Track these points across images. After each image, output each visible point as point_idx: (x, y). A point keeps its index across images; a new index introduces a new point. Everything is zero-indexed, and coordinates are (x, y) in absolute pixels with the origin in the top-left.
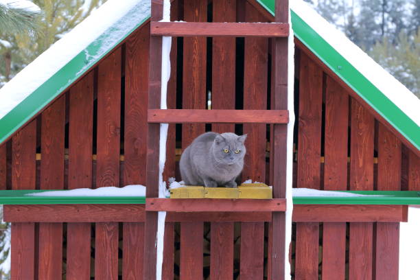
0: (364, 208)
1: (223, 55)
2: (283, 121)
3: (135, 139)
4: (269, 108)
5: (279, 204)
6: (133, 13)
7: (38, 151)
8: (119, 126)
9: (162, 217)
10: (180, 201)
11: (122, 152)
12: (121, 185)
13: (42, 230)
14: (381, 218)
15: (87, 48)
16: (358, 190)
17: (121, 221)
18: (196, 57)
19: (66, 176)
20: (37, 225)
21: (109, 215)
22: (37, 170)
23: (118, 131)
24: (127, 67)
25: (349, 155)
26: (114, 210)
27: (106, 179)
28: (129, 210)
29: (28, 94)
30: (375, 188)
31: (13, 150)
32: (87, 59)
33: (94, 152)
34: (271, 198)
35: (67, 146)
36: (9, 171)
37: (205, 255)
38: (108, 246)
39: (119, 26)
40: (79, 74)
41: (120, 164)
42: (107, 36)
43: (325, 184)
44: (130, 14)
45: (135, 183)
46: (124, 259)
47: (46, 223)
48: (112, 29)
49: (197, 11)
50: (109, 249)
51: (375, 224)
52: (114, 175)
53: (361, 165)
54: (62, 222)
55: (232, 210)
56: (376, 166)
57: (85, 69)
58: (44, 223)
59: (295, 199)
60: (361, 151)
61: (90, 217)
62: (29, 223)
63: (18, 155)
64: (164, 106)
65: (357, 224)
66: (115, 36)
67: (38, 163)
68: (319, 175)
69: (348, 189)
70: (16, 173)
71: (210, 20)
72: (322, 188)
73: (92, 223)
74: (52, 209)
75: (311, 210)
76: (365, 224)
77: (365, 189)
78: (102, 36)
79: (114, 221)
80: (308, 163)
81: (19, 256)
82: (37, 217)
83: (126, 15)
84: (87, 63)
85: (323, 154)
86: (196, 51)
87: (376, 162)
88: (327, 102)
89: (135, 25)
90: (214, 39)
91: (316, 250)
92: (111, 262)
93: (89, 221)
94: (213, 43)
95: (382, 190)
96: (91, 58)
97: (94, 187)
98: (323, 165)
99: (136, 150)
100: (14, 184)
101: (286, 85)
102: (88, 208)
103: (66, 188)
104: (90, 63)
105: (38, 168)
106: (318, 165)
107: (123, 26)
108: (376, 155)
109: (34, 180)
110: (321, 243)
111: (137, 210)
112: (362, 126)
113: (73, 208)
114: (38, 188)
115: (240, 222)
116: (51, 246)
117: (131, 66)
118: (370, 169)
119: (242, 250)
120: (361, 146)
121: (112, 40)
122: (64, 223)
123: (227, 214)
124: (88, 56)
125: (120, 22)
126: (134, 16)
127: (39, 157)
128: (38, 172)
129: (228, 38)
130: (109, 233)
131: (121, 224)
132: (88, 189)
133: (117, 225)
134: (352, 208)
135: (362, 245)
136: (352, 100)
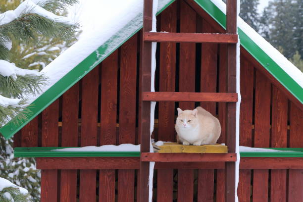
0: (281, 160)
1: (187, 55)
2: (234, 101)
3: (127, 112)
4: (217, 91)
5: (231, 157)
6: (129, 25)
7: (60, 120)
8: (116, 103)
9: (152, 166)
10: (165, 155)
11: (118, 121)
12: (117, 144)
13: (63, 175)
14: (292, 167)
15: (98, 50)
16: (277, 147)
17: (117, 168)
18: (168, 56)
19: (79, 138)
20: (59, 172)
21: (110, 165)
22: (59, 133)
23: (116, 106)
24: (121, 63)
25: (271, 124)
26: (113, 161)
27: (107, 140)
28: (123, 161)
29: (57, 81)
30: (288, 146)
31: (43, 119)
32: (98, 57)
33: (99, 121)
34: (227, 152)
35: (80, 116)
36: (40, 134)
37: (174, 192)
38: (108, 186)
39: (120, 34)
40: (92, 67)
41: (117, 129)
42: (111, 41)
43: (255, 143)
44: (128, 26)
45: (127, 143)
46: (119, 195)
47: (66, 170)
48: (115, 37)
49: (170, 25)
50: (109, 187)
51: (288, 170)
52: (112, 137)
53: (279, 130)
54: (77, 169)
55: (200, 161)
56: (288, 131)
57: (96, 63)
58: (64, 170)
59: (241, 154)
60: (279, 121)
61: (96, 165)
62: (54, 170)
63: (46, 123)
64: (153, 90)
65: (276, 170)
66: (117, 41)
67: (60, 128)
68: (251, 137)
69: (270, 147)
70: (45, 135)
71: (178, 31)
72: (253, 146)
73: (97, 170)
74: (70, 160)
75: (246, 161)
76: (281, 170)
77: (281, 147)
78: (108, 41)
79: (112, 168)
80: (244, 129)
81: (47, 192)
82: (59, 166)
83: (124, 27)
84: (97, 59)
85: (253, 123)
86: (169, 52)
87: (289, 129)
88: (256, 88)
89: (131, 34)
90: (181, 44)
91: (249, 188)
92: (110, 197)
93: (96, 168)
94: (181, 47)
95: (293, 147)
96: (100, 56)
97: (99, 145)
98: (253, 131)
99: (128, 119)
100: (44, 143)
101: (235, 76)
102: (95, 160)
103: (79, 146)
104: (100, 60)
105: (60, 132)
106: (250, 131)
107: (123, 34)
108: (289, 124)
109: (57, 139)
110: (252, 184)
111: (128, 161)
112: (280, 104)
113: (85, 160)
114: (60, 146)
115: (198, 169)
116: (69, 186)
117: (124, 62)
118: (285, 134)
119: (199, 188)
120: (279, 118)
121: (115, 44)
122: (78, 170)
123: (190, 164)
124: (98, 55)
125: (120, 32)
126: (130, 28)
127: (60, 124)
128: (60, 135)
129: (191, 43)
130: (109, 177)
131: (117, 171)
132: (94, 147)
133: (114, 172)
134: (273, 160)
135: (279, 185)
136: (273, 86)
